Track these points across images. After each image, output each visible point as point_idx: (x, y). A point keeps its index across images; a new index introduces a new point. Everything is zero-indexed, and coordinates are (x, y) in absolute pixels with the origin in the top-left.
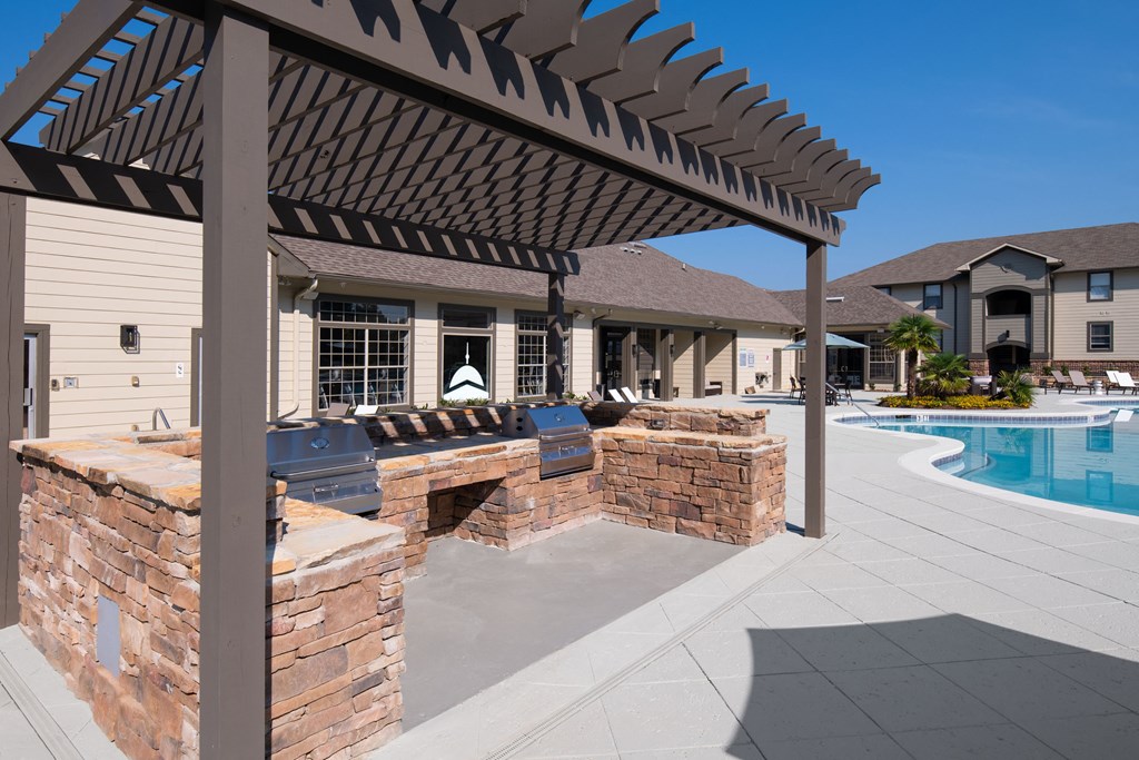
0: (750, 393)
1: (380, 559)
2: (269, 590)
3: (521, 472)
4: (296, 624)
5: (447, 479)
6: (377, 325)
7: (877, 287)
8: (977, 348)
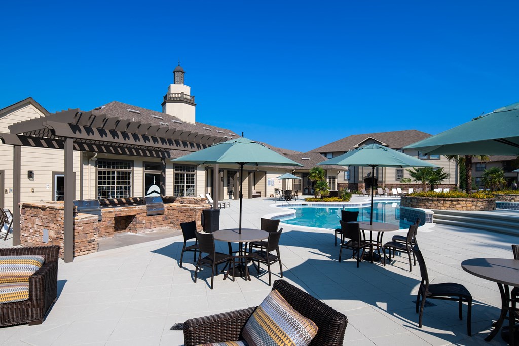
0: (272, 196)
1: (93, 220)
2: (74, 222)
3: (141, 213)
4: (79, 228)
5: (120, 214)
6: (120, 170)
7: (321, 153)
8: (361, 179)
